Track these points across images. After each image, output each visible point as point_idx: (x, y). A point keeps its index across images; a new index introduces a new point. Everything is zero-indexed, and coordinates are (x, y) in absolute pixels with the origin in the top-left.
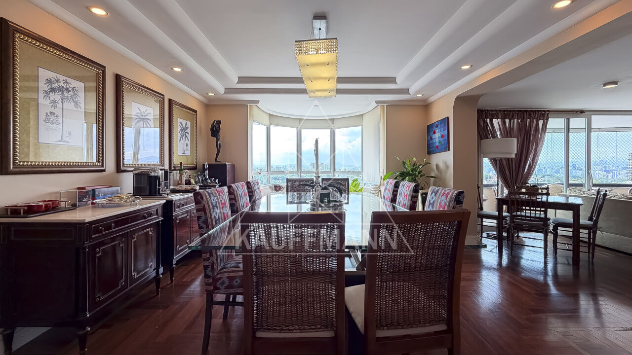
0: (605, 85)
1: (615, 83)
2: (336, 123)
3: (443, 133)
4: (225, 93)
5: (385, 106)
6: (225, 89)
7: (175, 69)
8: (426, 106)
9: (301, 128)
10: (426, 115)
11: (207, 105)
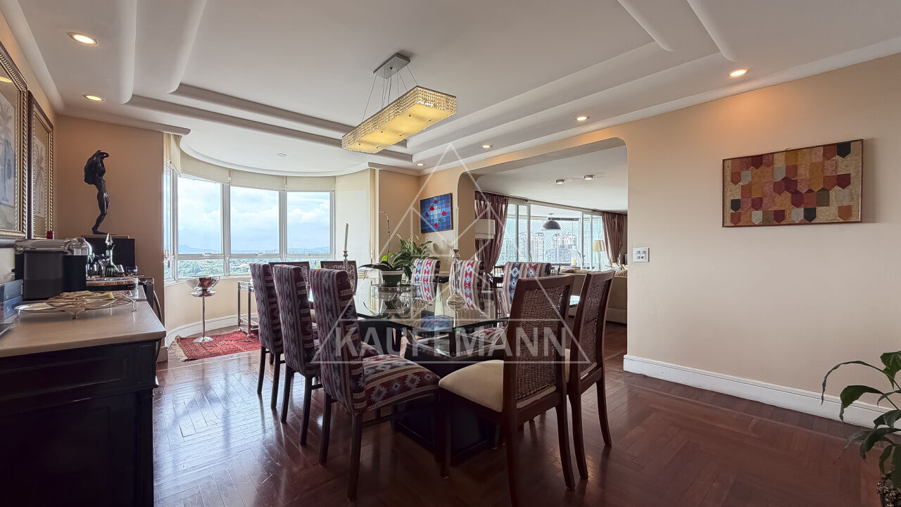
0: (557, 181)
1: (563, 181)
2: (291, 184)
3: (444, 210)
4: (131, 103)
5: (377, 170)
6: (133, 95)
7: (77, 37)
8: (418, 177)
9: (230, 184)
10: (419, 187)
11: (57, 115)
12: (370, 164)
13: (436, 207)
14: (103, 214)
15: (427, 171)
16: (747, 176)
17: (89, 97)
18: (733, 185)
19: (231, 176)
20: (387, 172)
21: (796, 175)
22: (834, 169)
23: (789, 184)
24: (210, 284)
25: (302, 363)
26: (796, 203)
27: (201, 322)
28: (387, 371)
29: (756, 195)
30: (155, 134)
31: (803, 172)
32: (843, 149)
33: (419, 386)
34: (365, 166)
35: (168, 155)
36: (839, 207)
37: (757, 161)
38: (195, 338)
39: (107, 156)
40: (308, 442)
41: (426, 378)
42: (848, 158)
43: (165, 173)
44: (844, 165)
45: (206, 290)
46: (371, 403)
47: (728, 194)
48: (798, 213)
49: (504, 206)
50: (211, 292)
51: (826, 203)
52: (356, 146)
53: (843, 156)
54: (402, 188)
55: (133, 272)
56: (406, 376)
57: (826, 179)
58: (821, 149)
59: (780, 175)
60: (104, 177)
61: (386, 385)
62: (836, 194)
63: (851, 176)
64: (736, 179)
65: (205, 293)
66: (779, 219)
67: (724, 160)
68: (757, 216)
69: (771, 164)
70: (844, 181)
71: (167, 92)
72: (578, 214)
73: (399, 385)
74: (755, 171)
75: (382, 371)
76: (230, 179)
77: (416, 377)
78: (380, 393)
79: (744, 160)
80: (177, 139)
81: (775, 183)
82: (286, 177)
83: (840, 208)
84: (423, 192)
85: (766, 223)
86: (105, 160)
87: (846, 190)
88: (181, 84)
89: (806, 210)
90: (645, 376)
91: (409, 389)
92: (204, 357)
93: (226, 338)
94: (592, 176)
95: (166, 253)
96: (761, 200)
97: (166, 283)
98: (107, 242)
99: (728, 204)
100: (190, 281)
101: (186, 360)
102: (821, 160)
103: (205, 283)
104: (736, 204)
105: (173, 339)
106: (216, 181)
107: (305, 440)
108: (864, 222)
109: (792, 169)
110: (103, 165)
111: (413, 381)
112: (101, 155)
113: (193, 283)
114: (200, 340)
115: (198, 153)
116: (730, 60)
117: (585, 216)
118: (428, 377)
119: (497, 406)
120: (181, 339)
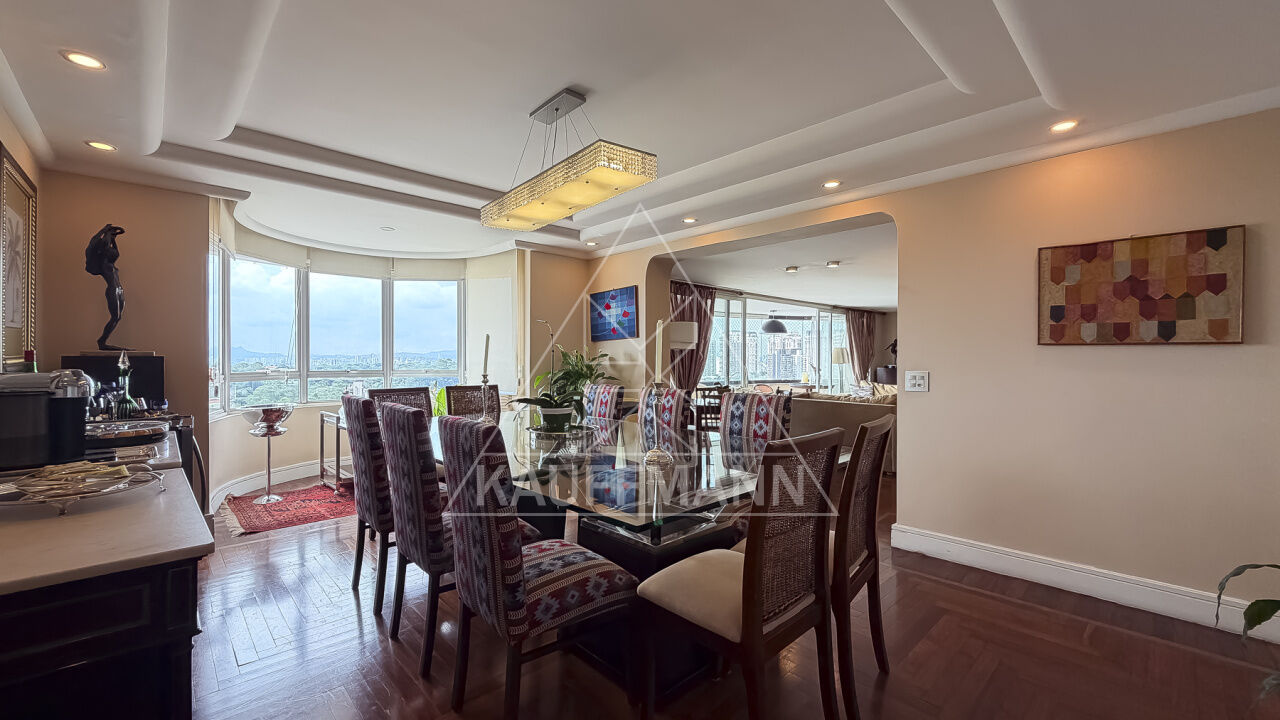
0: (787, 269)
3: (626, 309)
4: (159, 153)
5: (528, 251)
6: (163, 143)
7: (74, 58)
8: (588, 261)
9: (308, 269)
10: (589, 277)
11: (43, 170)
12: (518, 243)
13: (613, 305)
14: (115, 319)
15: (601, 253)
16: (1074, 273)
17: (93, 144)
18: (1054, 286)
19: (310, 257)
20: (542, 253)
21: (1146, 272)
22: (1202, 265)
23: (1136, 286)
24: (279, 418)
25: (425, 553)
26: (1147, 314)
27: (265, 472)
28: (559, 571)
29: (1088, 300)
30: (196, 198)
31: (1157, 270)
32: (1216, 238)
33: (607, 593)
34: (511, 245)
35: (216, 231)
36: (1211, 321)
37: (1089, 252)
38: (256, 497)
39: (122, 232)
40: (433, 672)
41: (617, 580)
42: (1224, 250)
43: (211, 252)
44: (1217, 262)
45: (272, 427)
46: (535, 624)
47: (1047, 298)
48: (1150, 328)
49: (709, 301)
50: (280, 429)
51: (1191, 314)
52: (503, 222)
53: (1216, 249)
54: (564, 276)
55: (161, 409)
56: (587, 580)
57: (1191, 280)
58: (1184, 237)
59: (1123, 274)
60: (117, 264)
61: (558, 595)
62: (1205, 301)
63: (1228, 278)
64: (1057, 276)
65: (271, 431)
66: (1120, 335)
67: (1040, 249)
68: (1089, 330)
69: (1109, 256)
70: (1217, 284)
71: (215, 138)
72: (813, 312)
73: (577, 594)
74: (1087, 265)
75: (550, 571)
76: (309, 262)
77: (601, 580)
78: (548, 608)
79: (1071, 249)
80: (230, 206)
81: (1115, 284)
82: (393, 258)
83: (1212, 323)
84: (593, 283)
85: (1102, 340)
86: (118, 239)
87: (1221, 297)
88: (236, 127)
89: (1160, 324)
90: (923, 557)
91: (592, 599)
92: (269, 528)
93: (303, 496)
94: (838, 263)
95: (212, 373)
96: (1094, 308)
97: (213, 416)
98: (120, 365)
99: (1047, 313)
100: (249, 414)
101: (242, 534)
102: (1185, 253)
103: (271, 417)
104: (1057, 313)
105: (222, 500)
106: (288, 264)
107: (429, 671)
108: (1249, 343)
109: (1141, 265)
110: (115, 246)
111: (597, 586)
112: (112, 231)
113: (252, 416)
114: (264, 500)
115: (263, 226)
116: (1053, 107)
117: (822, 314)
118: (620, 579)
119: (734, 634)
120: (235, 498)
